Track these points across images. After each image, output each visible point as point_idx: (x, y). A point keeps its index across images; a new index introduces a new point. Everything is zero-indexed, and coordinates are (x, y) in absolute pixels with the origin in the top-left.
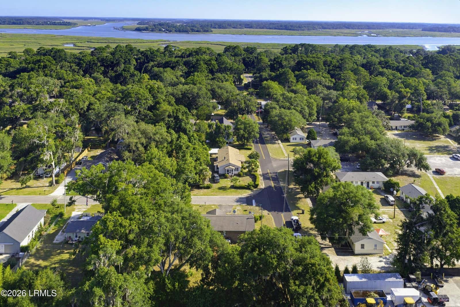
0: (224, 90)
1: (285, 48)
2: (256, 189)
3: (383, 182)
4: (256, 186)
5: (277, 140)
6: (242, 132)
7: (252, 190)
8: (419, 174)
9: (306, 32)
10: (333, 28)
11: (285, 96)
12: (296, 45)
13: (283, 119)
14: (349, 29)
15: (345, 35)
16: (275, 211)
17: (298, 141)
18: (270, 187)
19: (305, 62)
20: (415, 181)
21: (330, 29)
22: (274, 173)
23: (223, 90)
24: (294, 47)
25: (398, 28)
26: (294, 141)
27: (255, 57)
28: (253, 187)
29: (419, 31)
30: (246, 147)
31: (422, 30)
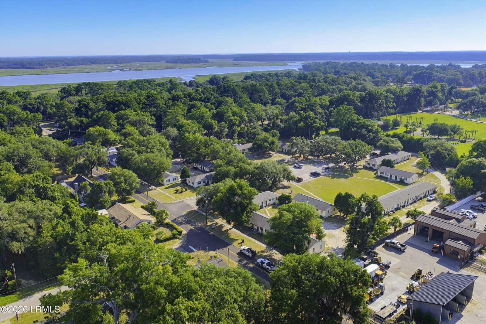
0: (49, 144)
1: (63, 89)
2: (182, 236)
3: (277, 198)
4: (180, 233)
5: (149, 186)
6: (123, 185)
7: (178, 238)
8: (288, 185)
9: (49, 69)
10: (78, 64)
11: (137, 140)
12: (79, 85)
13: (153, 163)
14: (95, 64)
15: (98, 71)
16: (219, 249)
17: (172, 182)
18: (191, 230)
19: (117, 103)
20: (292, 191)
21: (75, 65)
22: (181, 217)
23: (48, 146)
24: (77, 87)
25: (143, 61)
26: (168, 183)
27: (39, 103)
28: (179, 235)
29: (163, 63)
30: (129, 200)
31: (166, 63)
